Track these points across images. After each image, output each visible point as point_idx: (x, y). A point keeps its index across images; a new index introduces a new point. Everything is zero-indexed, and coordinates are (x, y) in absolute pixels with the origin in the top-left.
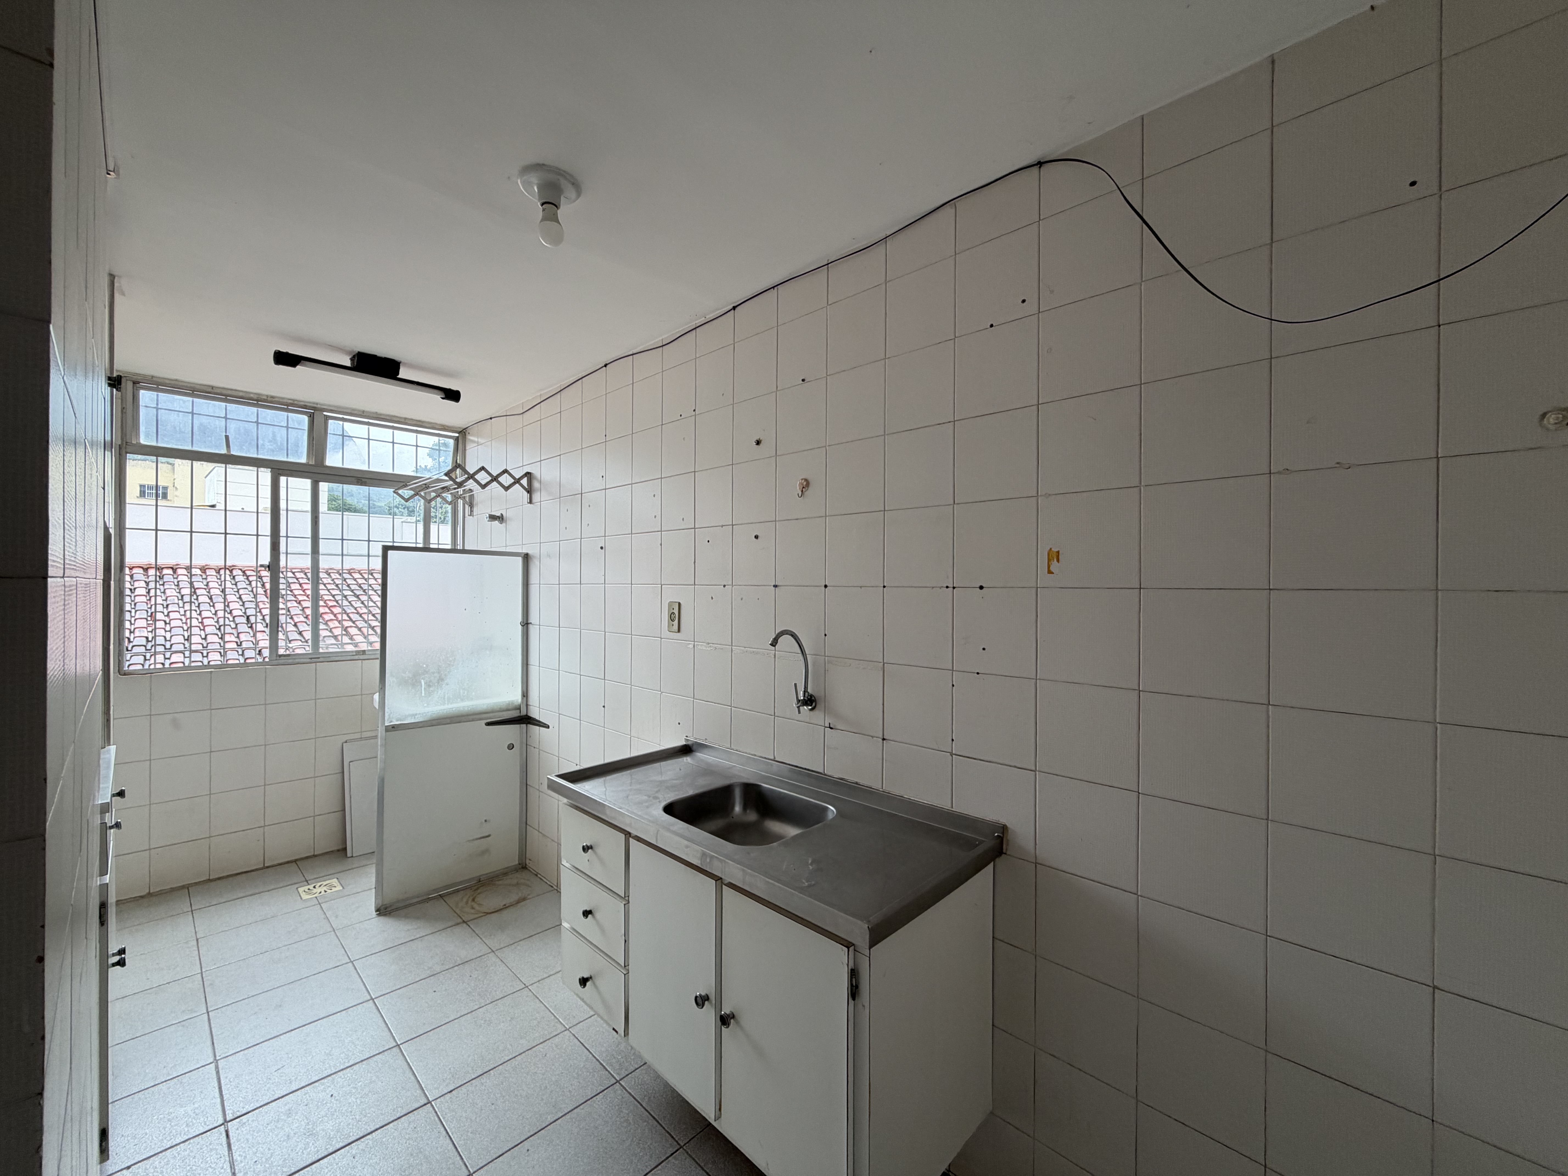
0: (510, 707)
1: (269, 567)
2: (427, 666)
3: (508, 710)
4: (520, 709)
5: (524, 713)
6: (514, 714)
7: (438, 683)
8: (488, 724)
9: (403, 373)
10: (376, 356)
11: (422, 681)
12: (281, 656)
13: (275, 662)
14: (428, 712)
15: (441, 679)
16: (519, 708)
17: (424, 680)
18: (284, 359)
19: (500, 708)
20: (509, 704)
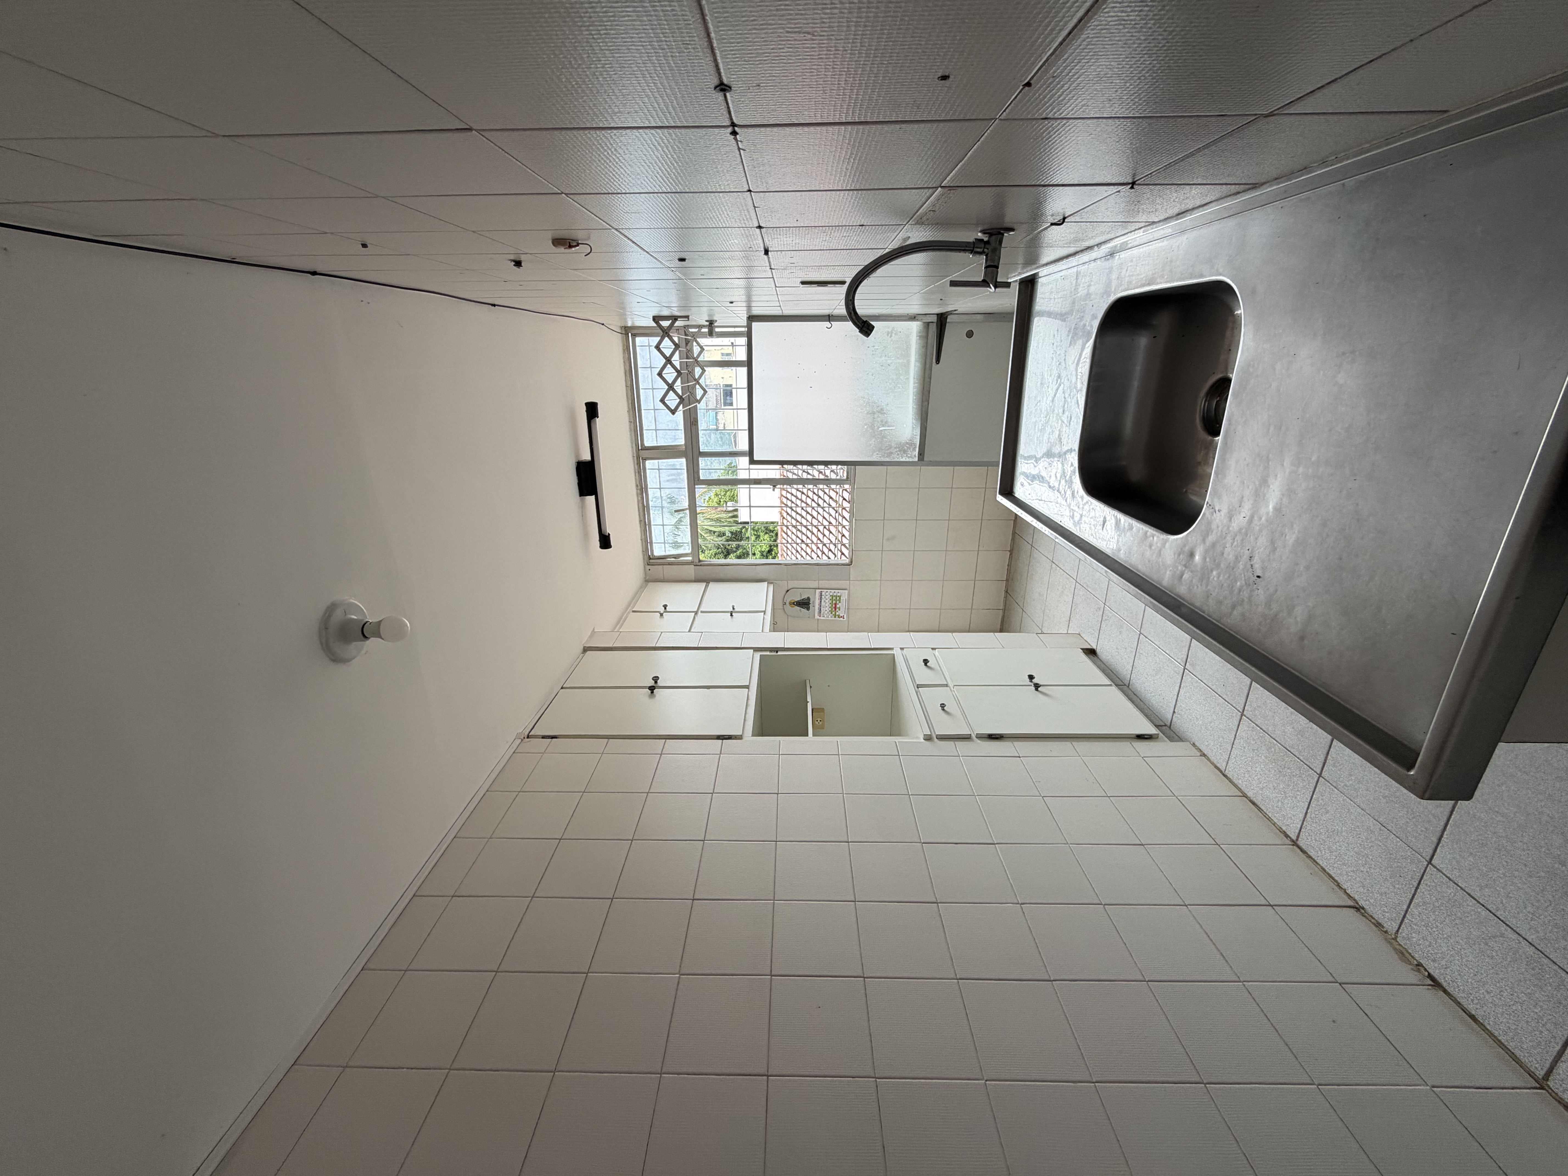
0: (924, 334)
1: (774, 486)
2: (866, 424)
3: (927, 337)
4: (928, 323)
5: (934, 319)
6: (933, 329)
7: (885, 413)
8: (938, 361)
9: (587, 457)
10: (578, 484)
11: (880, 429)
12: (847, 477)
13: (852, 481)
14: (913, 423)
15: (881, 411)
16: (927, 325)
17: (879, 427)
18: (605, 542)
19: (923, 347)
20: (920, 337)
